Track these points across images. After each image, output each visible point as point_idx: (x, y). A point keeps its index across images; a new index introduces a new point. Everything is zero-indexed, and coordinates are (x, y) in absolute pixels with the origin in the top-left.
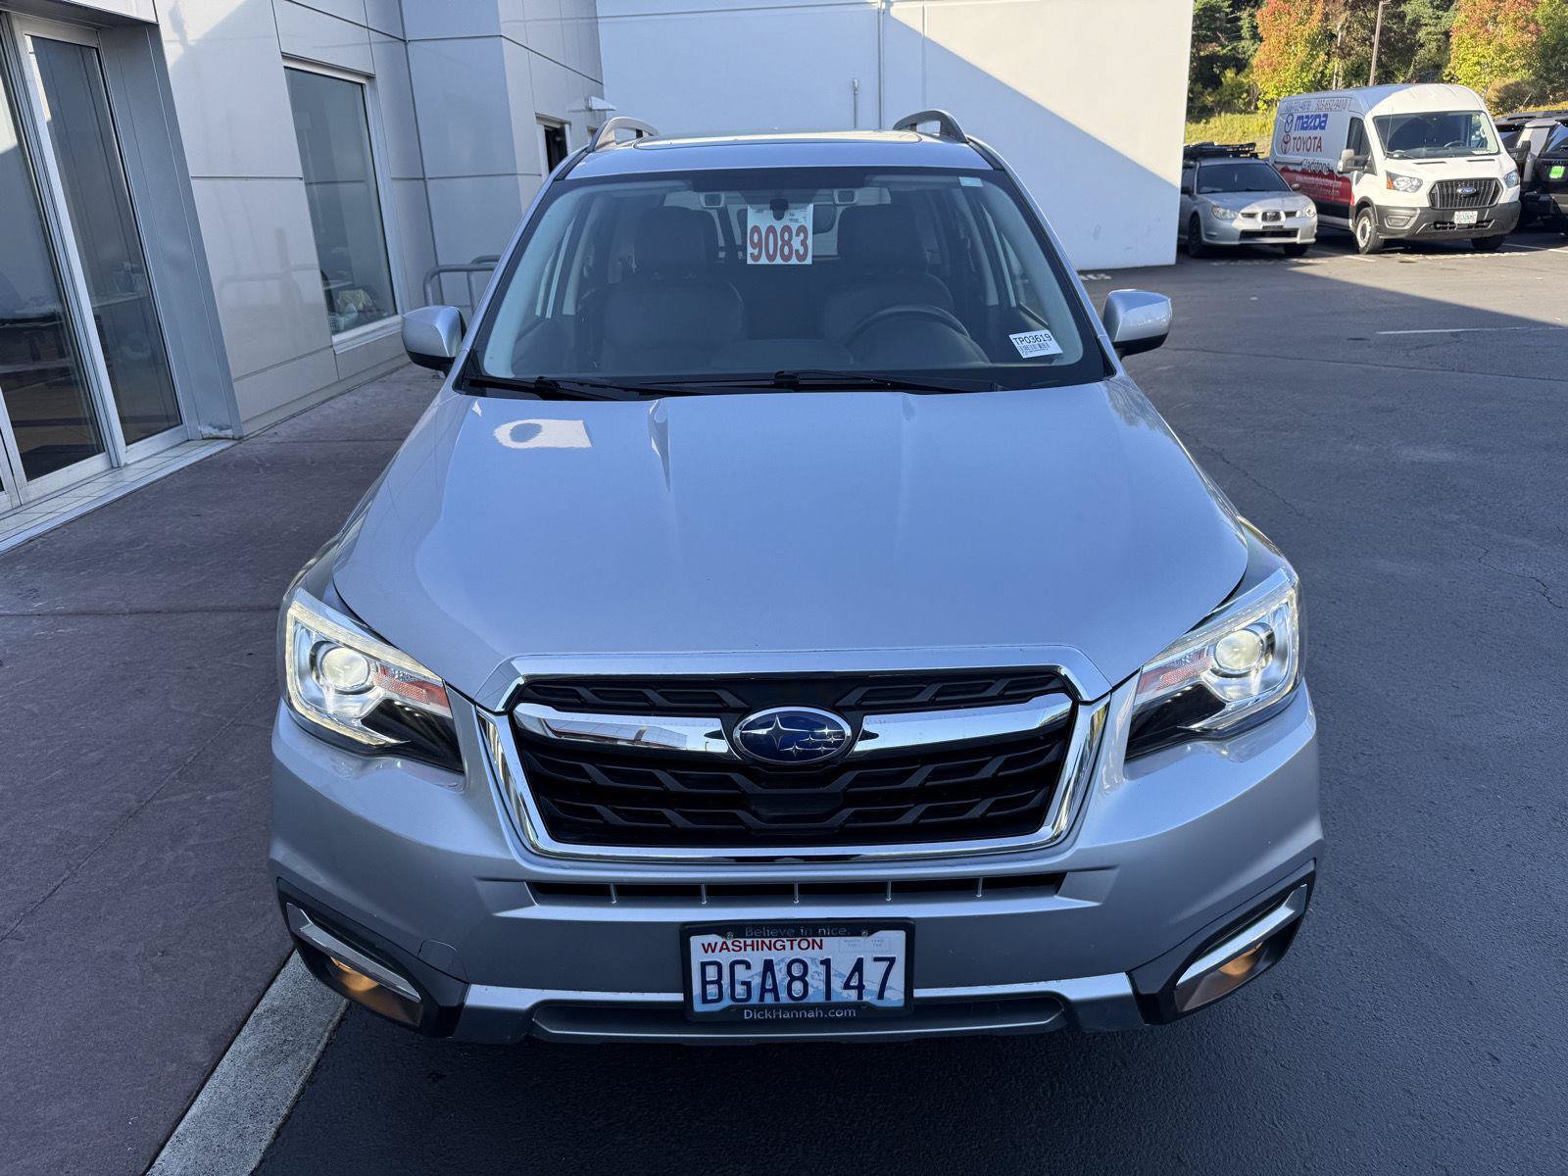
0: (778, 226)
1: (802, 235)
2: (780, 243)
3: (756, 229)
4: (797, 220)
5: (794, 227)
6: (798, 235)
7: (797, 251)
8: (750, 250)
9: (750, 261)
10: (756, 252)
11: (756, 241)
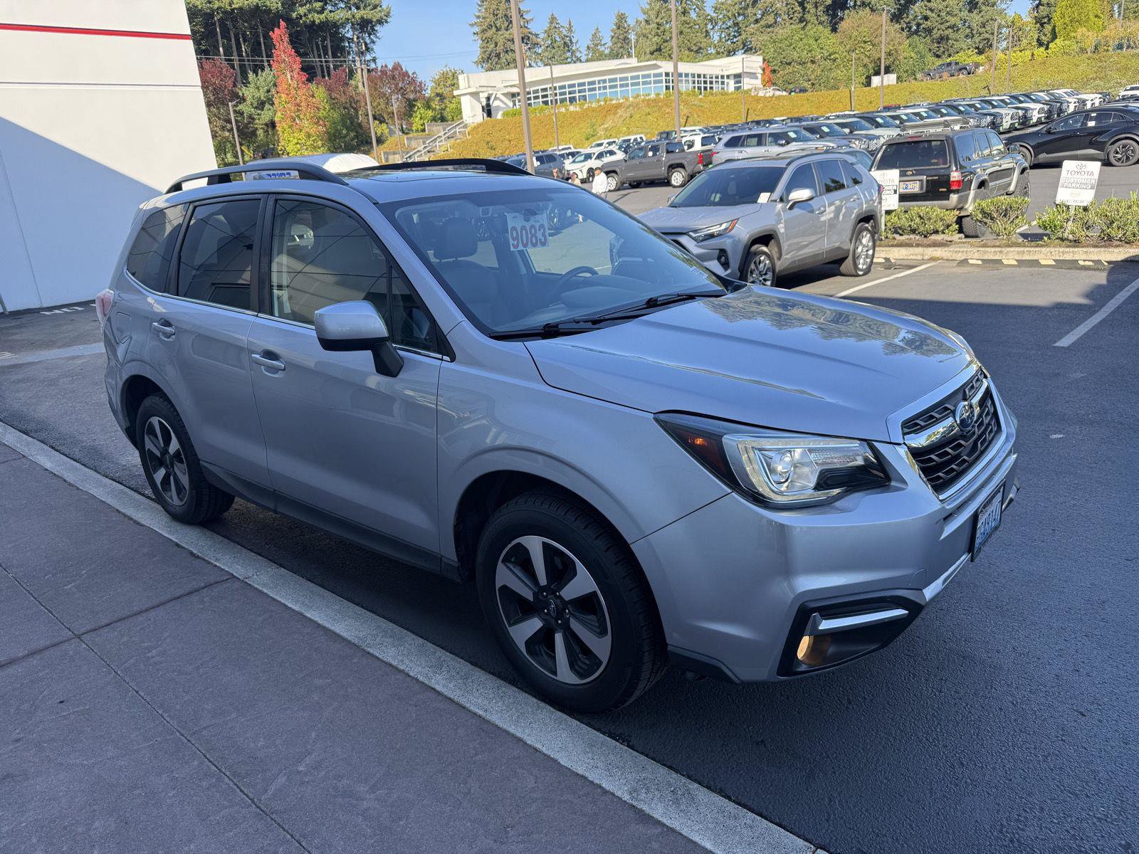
0: (528, 225)
1: (542, 230)
2: (530, 236)
3: (514, 228)
4: (538, 221)
5: (537, 225)
6: (540, 230)
7: (540, 240)
8: (511, 242)
9: (512, 249)
10: (515, 243)
11: (515, 236)
